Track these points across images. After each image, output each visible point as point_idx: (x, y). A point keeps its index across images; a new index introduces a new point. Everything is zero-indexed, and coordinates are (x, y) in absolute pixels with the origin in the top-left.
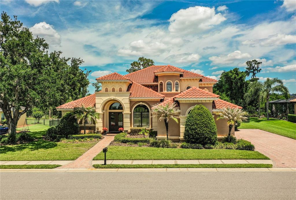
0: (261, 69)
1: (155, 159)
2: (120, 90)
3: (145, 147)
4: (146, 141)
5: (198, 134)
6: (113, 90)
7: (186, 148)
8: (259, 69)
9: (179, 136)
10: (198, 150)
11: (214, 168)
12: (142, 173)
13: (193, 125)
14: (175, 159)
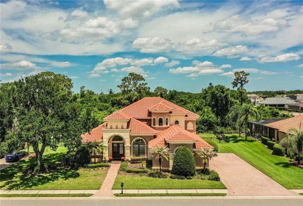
0: (248, 81)
1: (153, 189)
2: (122, 128)
3: (145, 177)
4: (145, 172)
5: (182, 169)
6: (117, 128)
7: (173, 178)
8: (246, 80)
9: (169, 167)
10: (182, 180)
11: (190, 196)
12: (146, 200)
13: (179, 162)
14: (166, 189)
